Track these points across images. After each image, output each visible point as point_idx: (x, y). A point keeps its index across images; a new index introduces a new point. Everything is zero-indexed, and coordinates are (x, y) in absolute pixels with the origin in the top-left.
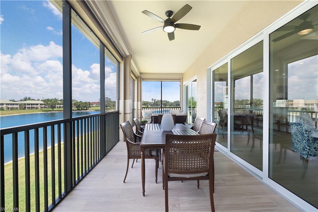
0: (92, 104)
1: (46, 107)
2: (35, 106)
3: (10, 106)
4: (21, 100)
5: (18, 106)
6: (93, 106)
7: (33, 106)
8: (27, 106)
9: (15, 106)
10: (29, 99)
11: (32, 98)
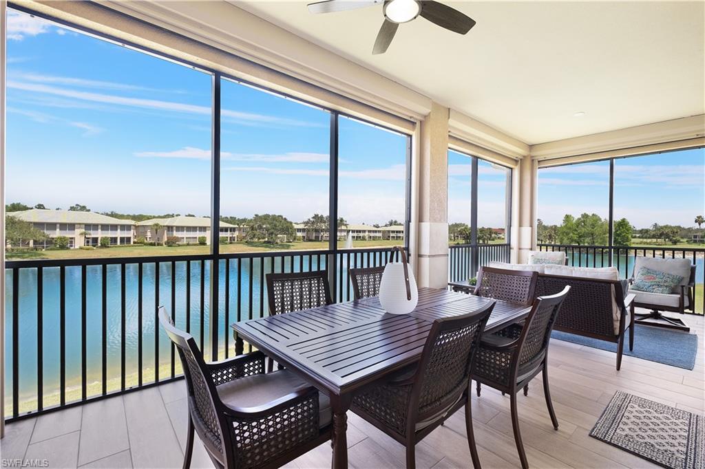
0: (496, 233)
3: (372, 234)
4: (386, 226)
5: (380, 235)
8: (392, 235)
9: (378, 235)
11: (399, 222)
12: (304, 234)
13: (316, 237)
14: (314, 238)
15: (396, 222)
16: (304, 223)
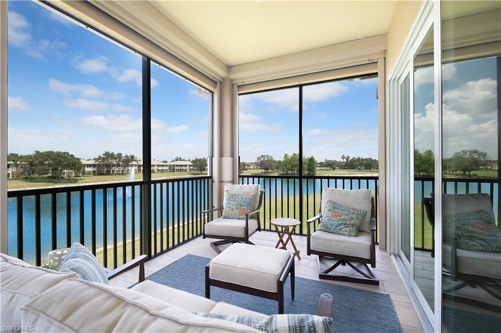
0: (248, 166)
1: (195, 170)
2: (184, 168)
3: (160, 168)
4: (173, 161)
5: (167, 168)
6: (250, 169)
7: (182, 168)
8: (176, 168)
9: (165, 168)
10: (180, 159)
11: (183, 159)
12: (95, 169)
13: (107, 171)
14: (105, 172)
15: (180, 158)
16: (95, 159)
